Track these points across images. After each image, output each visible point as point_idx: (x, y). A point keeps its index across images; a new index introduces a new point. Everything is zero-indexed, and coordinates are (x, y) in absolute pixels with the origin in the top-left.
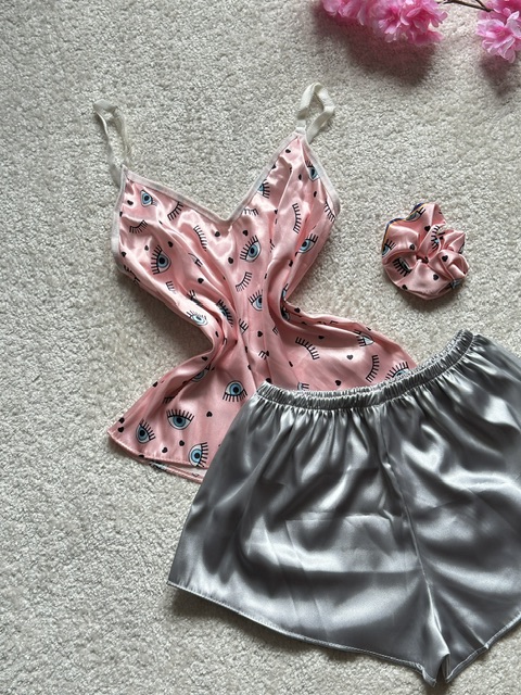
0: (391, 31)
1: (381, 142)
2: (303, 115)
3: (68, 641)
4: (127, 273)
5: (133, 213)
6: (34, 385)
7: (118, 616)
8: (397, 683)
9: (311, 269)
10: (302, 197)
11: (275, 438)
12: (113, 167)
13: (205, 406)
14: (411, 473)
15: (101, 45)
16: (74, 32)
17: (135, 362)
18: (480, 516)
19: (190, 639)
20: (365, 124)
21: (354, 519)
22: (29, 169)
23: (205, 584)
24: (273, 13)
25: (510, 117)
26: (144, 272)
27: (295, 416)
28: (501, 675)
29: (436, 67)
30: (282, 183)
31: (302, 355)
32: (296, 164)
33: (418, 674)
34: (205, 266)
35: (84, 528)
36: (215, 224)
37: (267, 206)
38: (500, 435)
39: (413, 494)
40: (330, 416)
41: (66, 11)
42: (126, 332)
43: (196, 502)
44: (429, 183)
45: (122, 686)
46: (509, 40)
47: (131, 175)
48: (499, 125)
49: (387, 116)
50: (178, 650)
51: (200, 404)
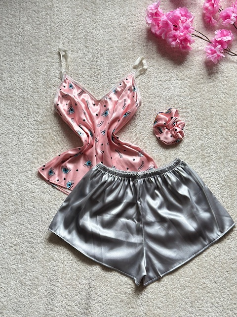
0: (174, 43)
1: (162, 83)
3: (7, 244)
4: (58, 112)
5: (65, 90)
6: (15, 147)
7: (27, 238)
8: (126, 283)
9: (126, 124)
10: (128, 97)
11: (99, 184)
12: (61, 72)
13: (76, 167)
14: (147, 207)
15: (66, 27)
16: (57, 20)
17: (54, 145)
18: (169, 228)
19: (52, 252)
20: (157, 75)
21: (123, 220)
22: (30, 67)
23: (62, 232)
24: (132, 28)
25: (211, 84)
26: (64, 113)
27: (108, 177)
28: (164, 288)
29: (188, 60)
30: (122, 91)
31: (116, 156)
32: (129, 85)
33: (134, 281)
34: (87, 115)
35: (22, 203)
36: (94, 101)
37: (114, 97)
38: (183, 200)
39: (146, 214)
40: (122, 179)
41: (56, 12)
42: (53, 134)
43: (65, 202)
44: (177, 102)
45: (23, 265)
46: (215, 55)
47: (67, 76)
48: (206, 86)
49: (166, 74)
50: (47, 255)
51: (75, 166)
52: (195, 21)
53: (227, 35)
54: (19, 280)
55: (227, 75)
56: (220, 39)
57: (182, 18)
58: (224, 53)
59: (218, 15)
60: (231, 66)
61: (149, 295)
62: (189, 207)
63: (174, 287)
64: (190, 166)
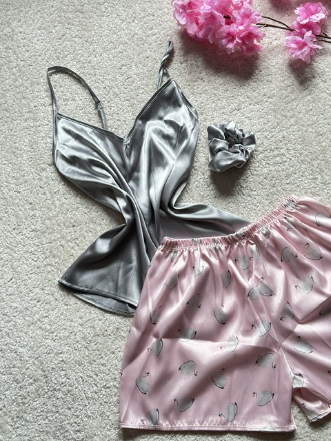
0: (230, 46)
29: (260, 67)
46: (306, 49)
53: (316, 12)
56: (307, 21)
58: (318, 42)
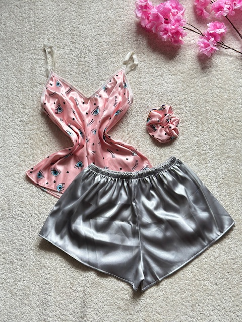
0: (165, 37)
1: (154, 79)
2: (125, 63)
4: (45, 112)
5: (52, 89)
7: (16, 246)
8: (123, 289)
9: (118, 123)
10: (119, 94)
11: (92, 186)
12: (47, 70)
13: (67, 169)
14: (143, 209)
15: (51, 22)
16: (42, 15)
17: (42, 147)
18: (166, 229)
19: (44, 259)
20: (149, 71)
21: (118, 223)
22: (14, 65)
23: (53, 238)
24: (121, 22)
25: (205, 78)
26: (52, 112)
27: (101, 178)
28: (164, 292)
29: (180, 54)
30: (113, 87)
31: (109, 156)
32: (119, 81)
33: (131, 286)
34: (76, 114)
35: (9, 208)
36: (83, 99)
37: (105, 95)
38: (180, 199)
39: (142, 216)
40: (115, 180)
41: (40, 6)
42: (41, 135)
43: (56, 205)
44: (170, 98)
45: (13, 273)
46: (208, 48)
47: (54, 74)
48: (200, 81)
49: (158, 69)
50: (38, 263)
51: (65, 167)
52: (187, 15)
53: (220, 28)
54: (9, 290)
55: (221, 69)
56: (212, 32)
57: (173, 11)
58: (217, 46)
59: (210, 7)
60: (224, 59)
61: (148, 300)
62: (186, 207)
63: (173, 290)
64: (186, 165)
